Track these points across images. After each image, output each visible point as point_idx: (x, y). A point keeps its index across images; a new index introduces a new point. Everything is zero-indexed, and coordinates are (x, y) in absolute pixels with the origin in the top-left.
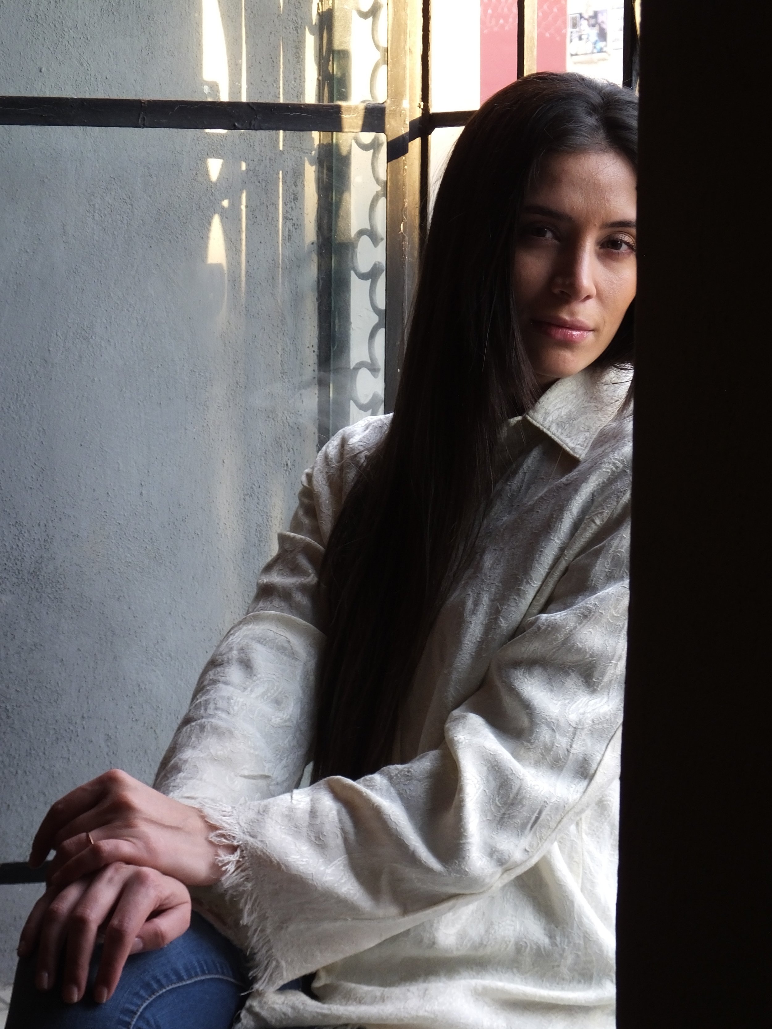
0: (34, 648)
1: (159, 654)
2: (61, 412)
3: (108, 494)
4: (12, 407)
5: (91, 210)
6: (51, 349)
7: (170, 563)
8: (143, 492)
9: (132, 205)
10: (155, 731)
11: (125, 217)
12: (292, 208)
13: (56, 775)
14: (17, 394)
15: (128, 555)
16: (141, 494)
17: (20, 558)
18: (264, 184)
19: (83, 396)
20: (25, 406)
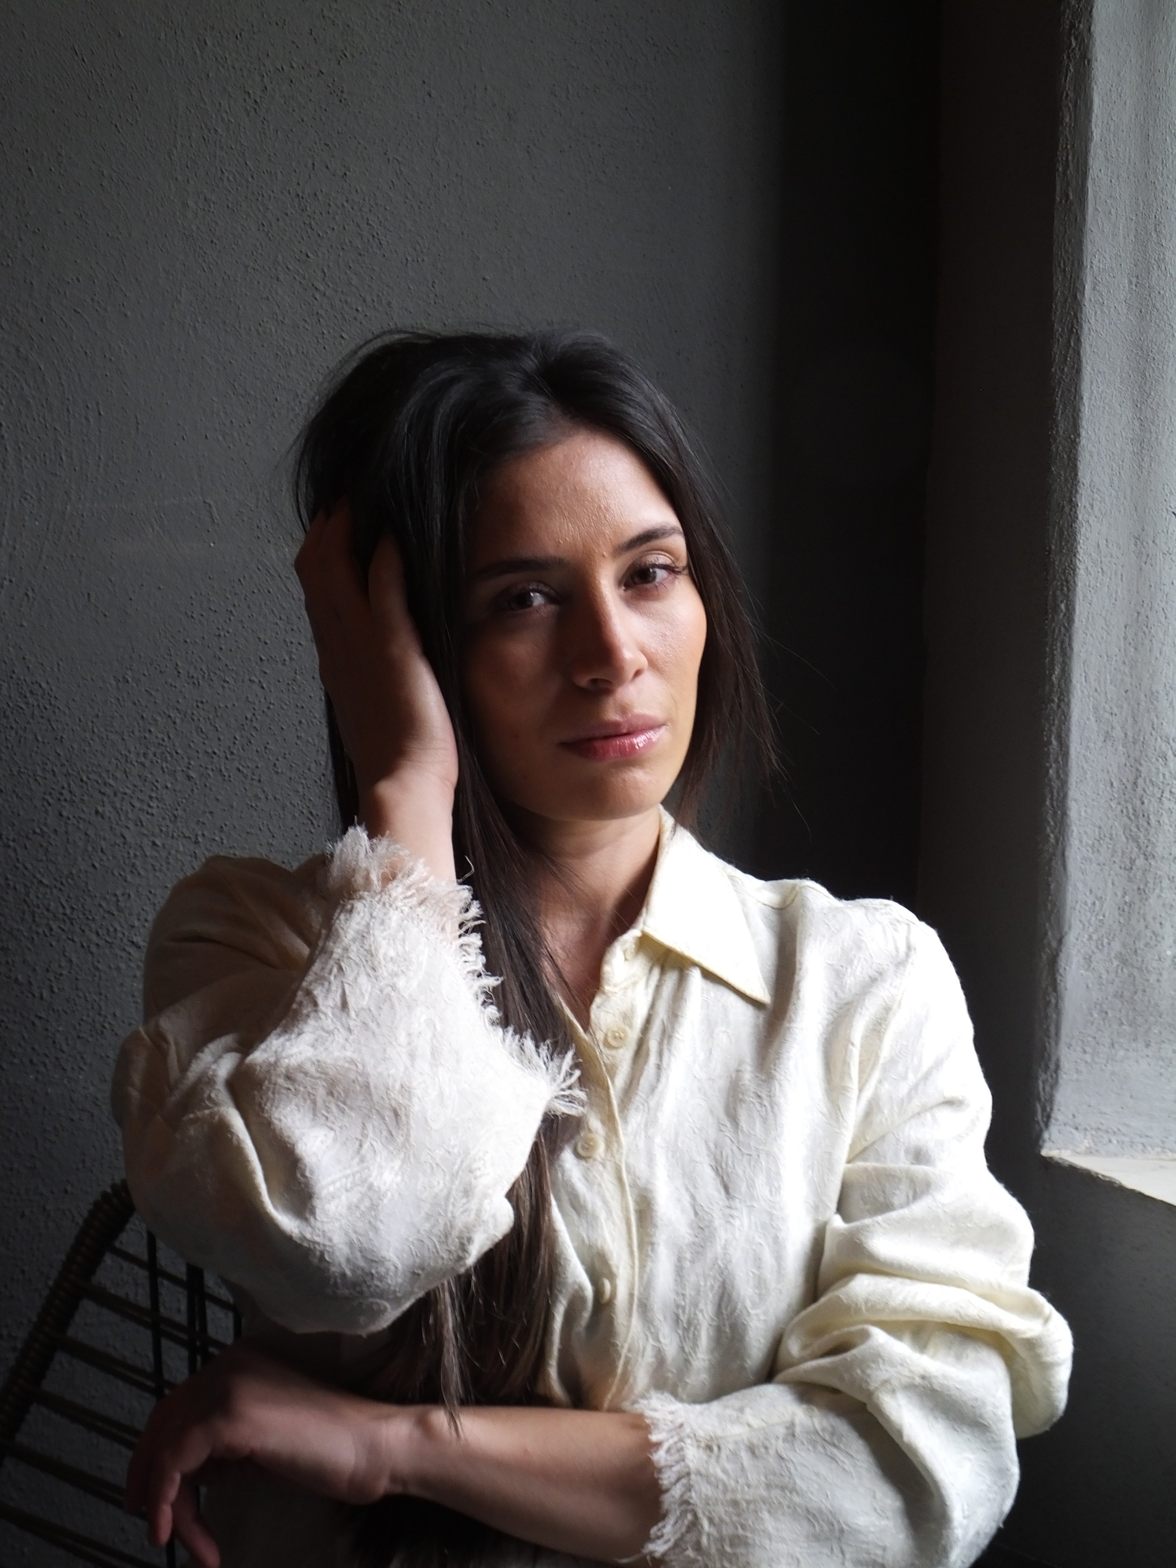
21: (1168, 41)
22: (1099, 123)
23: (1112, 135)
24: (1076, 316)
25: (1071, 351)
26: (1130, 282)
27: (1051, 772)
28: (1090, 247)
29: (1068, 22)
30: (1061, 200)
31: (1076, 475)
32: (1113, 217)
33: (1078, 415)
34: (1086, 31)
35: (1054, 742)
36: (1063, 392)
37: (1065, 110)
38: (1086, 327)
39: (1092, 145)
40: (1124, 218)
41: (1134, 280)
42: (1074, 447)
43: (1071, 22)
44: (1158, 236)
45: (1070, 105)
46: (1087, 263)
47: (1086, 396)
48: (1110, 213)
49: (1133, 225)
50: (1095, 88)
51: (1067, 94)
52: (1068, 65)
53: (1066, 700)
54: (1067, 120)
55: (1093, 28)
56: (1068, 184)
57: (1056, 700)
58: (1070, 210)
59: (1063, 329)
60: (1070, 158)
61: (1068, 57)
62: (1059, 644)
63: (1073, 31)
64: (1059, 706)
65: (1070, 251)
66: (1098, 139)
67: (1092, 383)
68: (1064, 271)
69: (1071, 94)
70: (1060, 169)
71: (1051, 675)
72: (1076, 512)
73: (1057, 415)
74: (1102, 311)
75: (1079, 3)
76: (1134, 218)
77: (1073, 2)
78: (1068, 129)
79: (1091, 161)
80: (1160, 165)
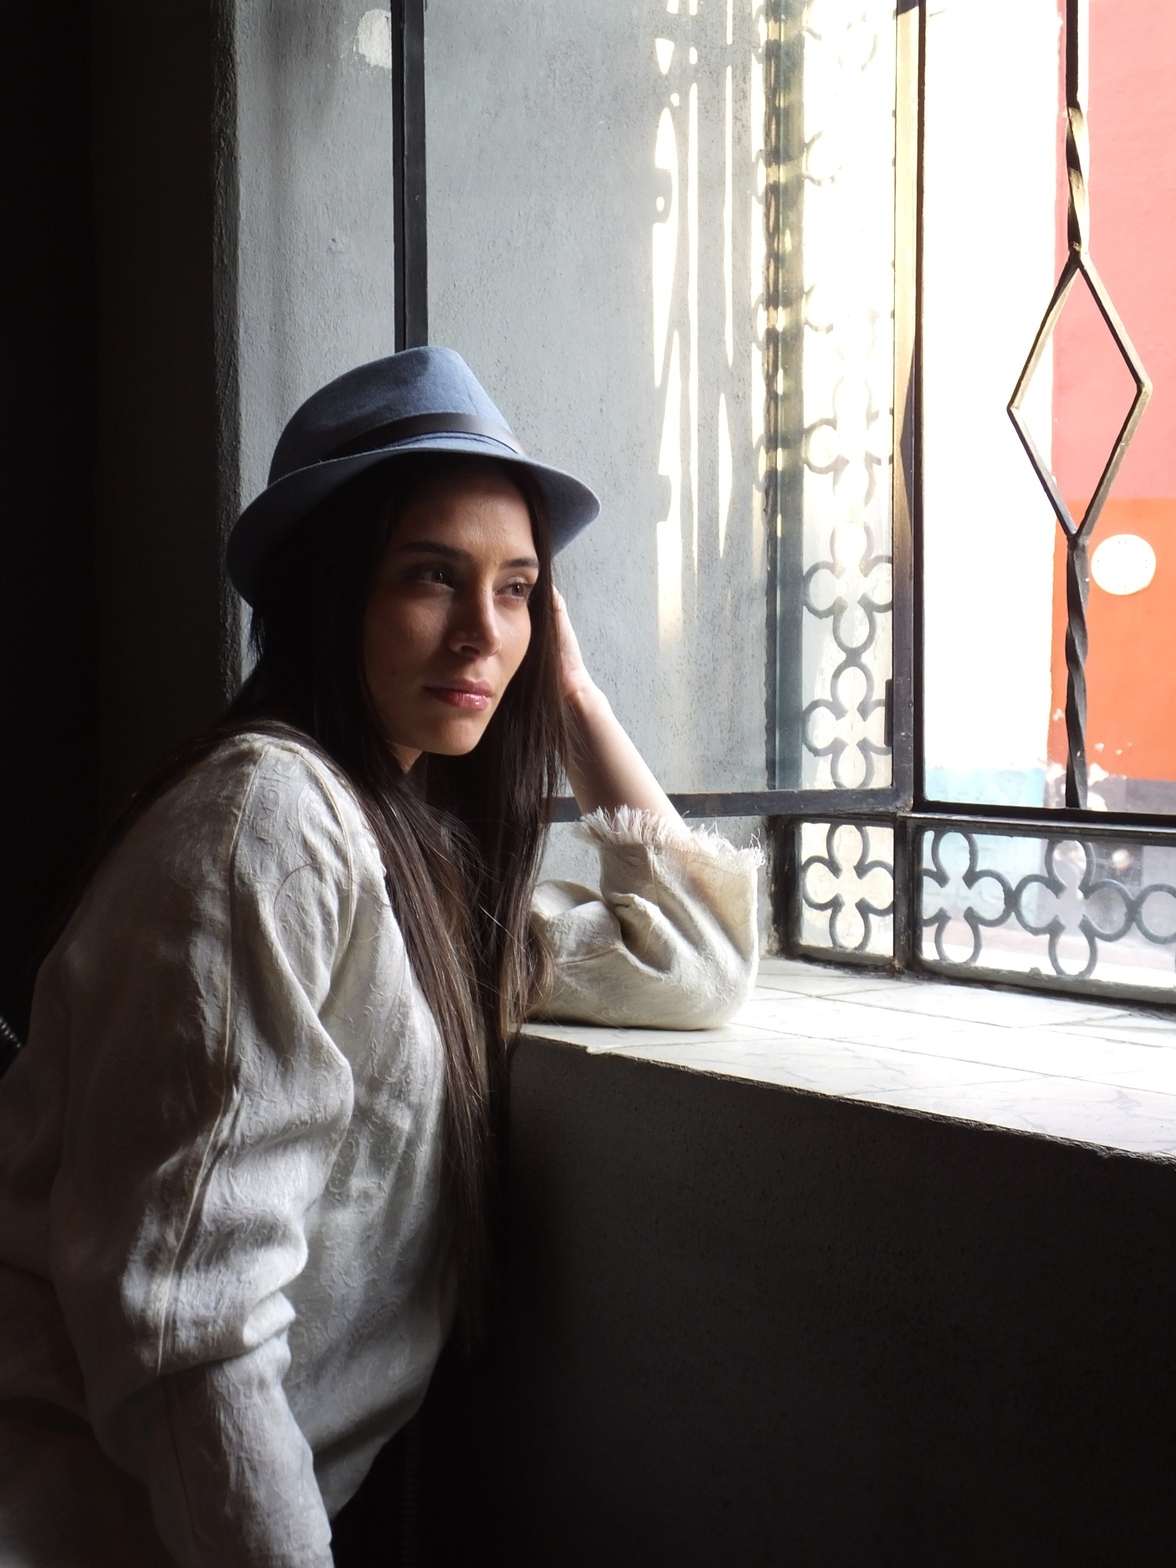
1: (619, 596)
2: (523, 305)
3: (569, 405)
4: (476, 291)
5: (552, 75)
6: (514, 230)
7: (630, 492)
8: (603, 408)
9: (591, 77)
10: (616, 684)
11: (584, 89)
12: (741, 107)
14: (480, 278)
15: (590, 479)
16: (601, 410)
18: (715, 76)
19: (545, 289)
20: (488, 293)
21: (290, 148)
22: (245, 206)
23: (254, 216)
24: (233, 352)
25: (230, 379)
26: (271, 329)
27: (227, 695)
28: (241, 302)
29: (217, 127)
30: (218, 263)
31: (238, 472)
32: (257, 279)
33: (238, 427)
34: (232, 135)
35: (229, 673)
36: (225, 410)
37: (218, 194)
38: (241, 360)
39: (240, 223)
40: (265, 280)
41: (273, 327)
42: (236, 452)
43: (219, 127)
44: (289, 295)
45: (222, 191)
46: (240, 312)
47: (243, 413)
48: (255, 275)
49: (271, 286)
50: (241, 179)
51: (219, 182)
52: (219, 160)
53: (237, 641)
54: (220, 202)
55: (237, 133)
56: (223, 252)
57: (229, 641)
58: (225, 272)
59: (224, 362)
60: (224, 231)
61: (219, 154)
62: (230, 599)
63: (222, 134)
64: (232, 646)
65: (226, 302)
66: (245, 220)
67: (247, 403)
68: (223, 317)
69: (222, 183)
70: (216, 240)
71: (224, 623)
72: (239, 500)
73: (222, 426)
74: (252, 350)
75: (226, 113)
76: (272, 280)
77: (221, 112)
78: (221, 210)
79: (240, 235)
80: (288, 242)
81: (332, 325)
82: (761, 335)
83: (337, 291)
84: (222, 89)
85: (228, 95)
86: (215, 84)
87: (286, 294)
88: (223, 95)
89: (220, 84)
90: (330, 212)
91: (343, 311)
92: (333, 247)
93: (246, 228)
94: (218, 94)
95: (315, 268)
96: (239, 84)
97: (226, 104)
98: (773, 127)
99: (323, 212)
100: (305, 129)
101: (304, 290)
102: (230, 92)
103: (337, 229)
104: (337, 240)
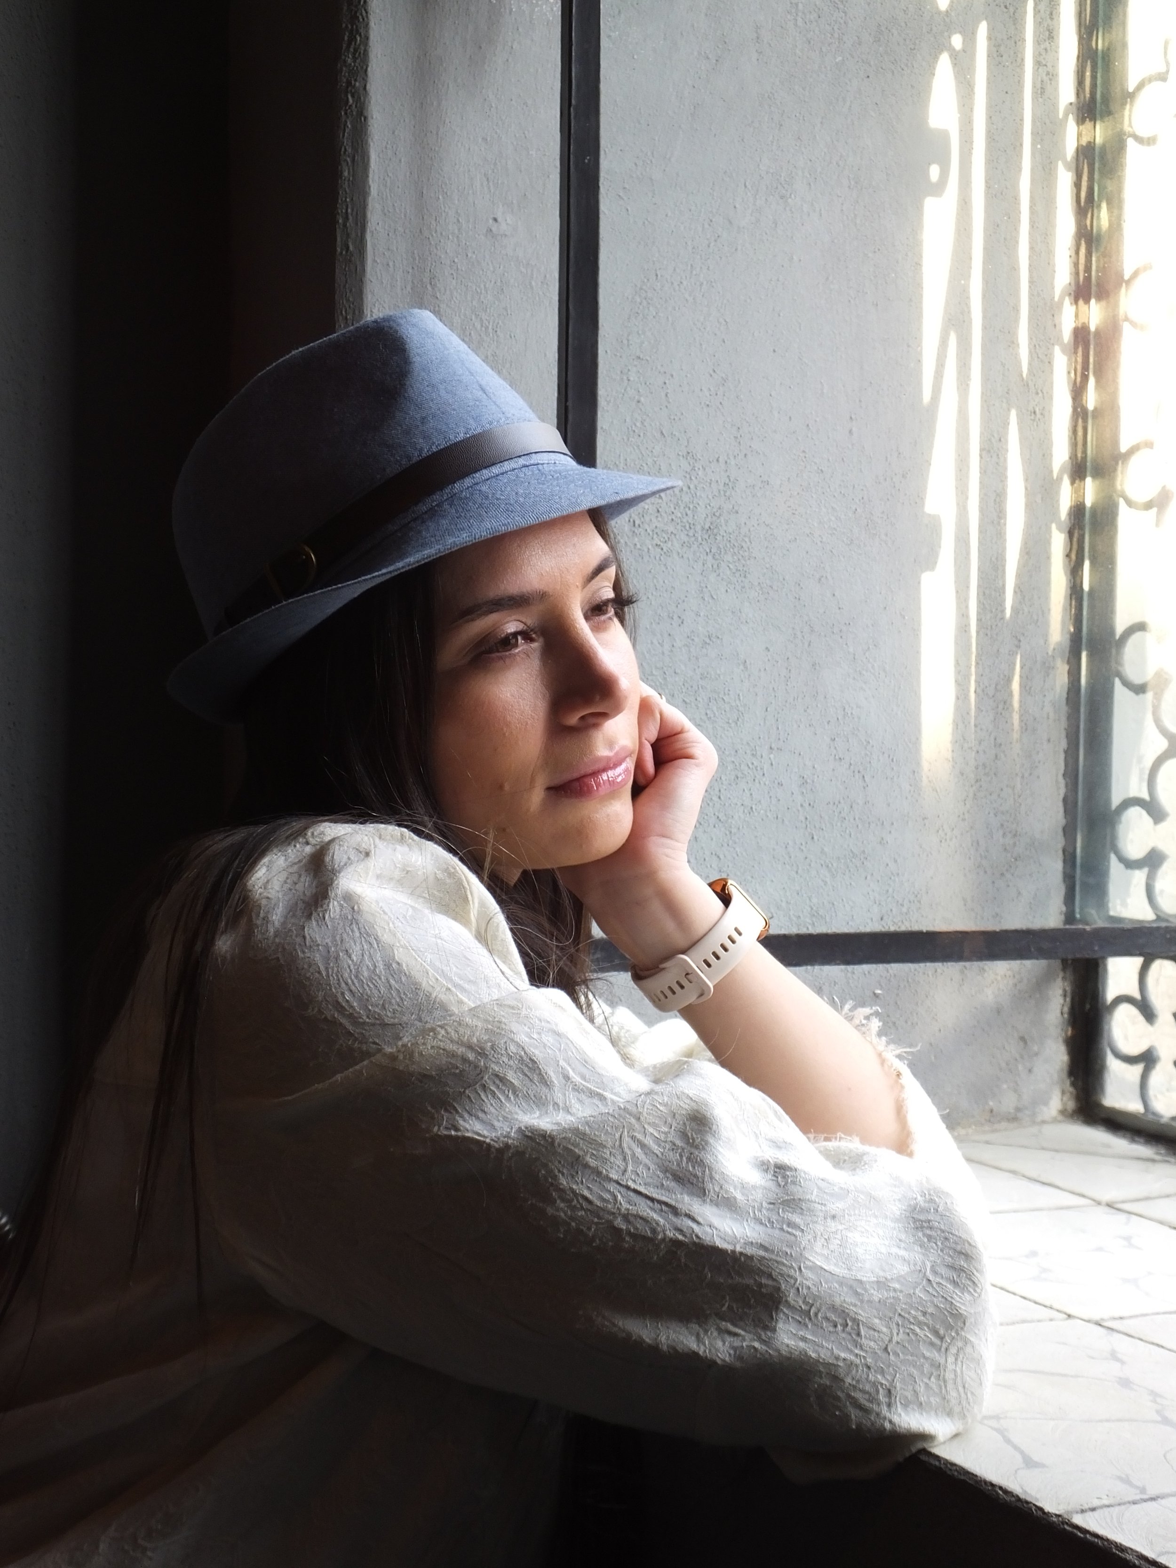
0: (708, 641)
1: (870, 666)
2: (748, 301)
3: (808, 425)
4: (685, 283)
5: (793, 11)
6: (737, 206)
7: (887, 535)
8: (854, 429)
9: (845, 13)
10: (864, 777)
11: (836, 28)
12: (1046, 50)
13: (734, 830)
14: (692, 266)
15: (833, 519)
16: (850, 432)
17: (691, 507)
18: (1012, 10)
19: (778, 280)
20: (701, 284)
21: (439, 104)
22: (376, 178)
23: (388, 190)
28: (370, 296)
29: (345, 80)
30: (342, 250)
32: (391, 269)
34: (361, 89)
37: (344, 164)
39: (370, 198)
40: (401, 270)
43: (347, 80)
44: (433, 289)
45: (348, 159)
48: (388, 265)
49: (410, 278)
50: (372, 144)
51: (345, 149)
52: (346, 122)
54: (346, 174)
55: (368, 87)
56: (348, 235)
58: (350, 261)
60: (349, 210)
61: (346, 114)
63: (350, 89)
65: (351, 299)
66: (376, 195)
68: (346, 317)
69: (349, 150)
70: (340, 221)
75: (355, 62)
76: (411, 271)
77: (349, 61)
78: (346, 183)
79: (369, 215)
80: (433, 222)
81: (490, 327)
82: (1067, 335)
83: (499, 284)
84: (351, 32)
85: (358, 39)
86: (344, 25)
87: (429, 286)
88: (352, 39)
89: (350, 26)
90: (491, 184)
91: (506, 309)
92: (494, 229)
93: (377, 205)
94: (346, 38)
95: (469, 255)
96: (372, 24)
97: (356, 50)
98: (1088, 74)
99: (482, 185)
100: (459, 80)
101: (454, 282)
102: (360, 35)
103: (501, 206)
104: (499, 220)
